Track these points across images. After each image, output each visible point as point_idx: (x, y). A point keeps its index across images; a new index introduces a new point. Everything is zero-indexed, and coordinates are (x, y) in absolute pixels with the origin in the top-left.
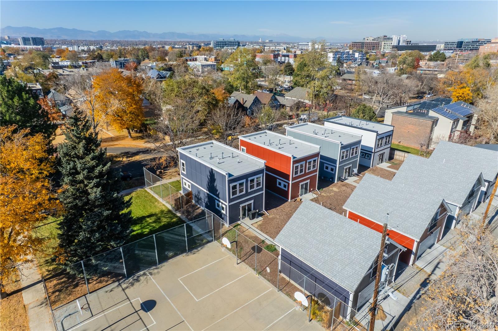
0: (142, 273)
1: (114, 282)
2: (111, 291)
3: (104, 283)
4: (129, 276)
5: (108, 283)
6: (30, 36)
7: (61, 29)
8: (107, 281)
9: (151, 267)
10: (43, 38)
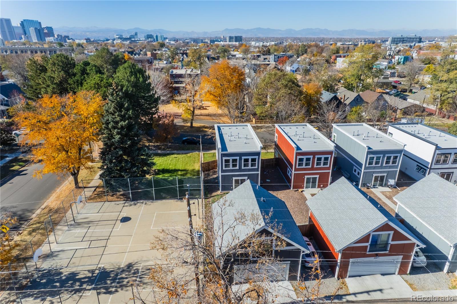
0: (142, 201)
1: (124, 200)
2: (118, 204)
3: (119, 199)
4: (133, 201)
5: (121, 200)
6: (233, 35)
7: (259, 29)
8: (121, 199)
9: (149, 200)
10: (242, 36)
